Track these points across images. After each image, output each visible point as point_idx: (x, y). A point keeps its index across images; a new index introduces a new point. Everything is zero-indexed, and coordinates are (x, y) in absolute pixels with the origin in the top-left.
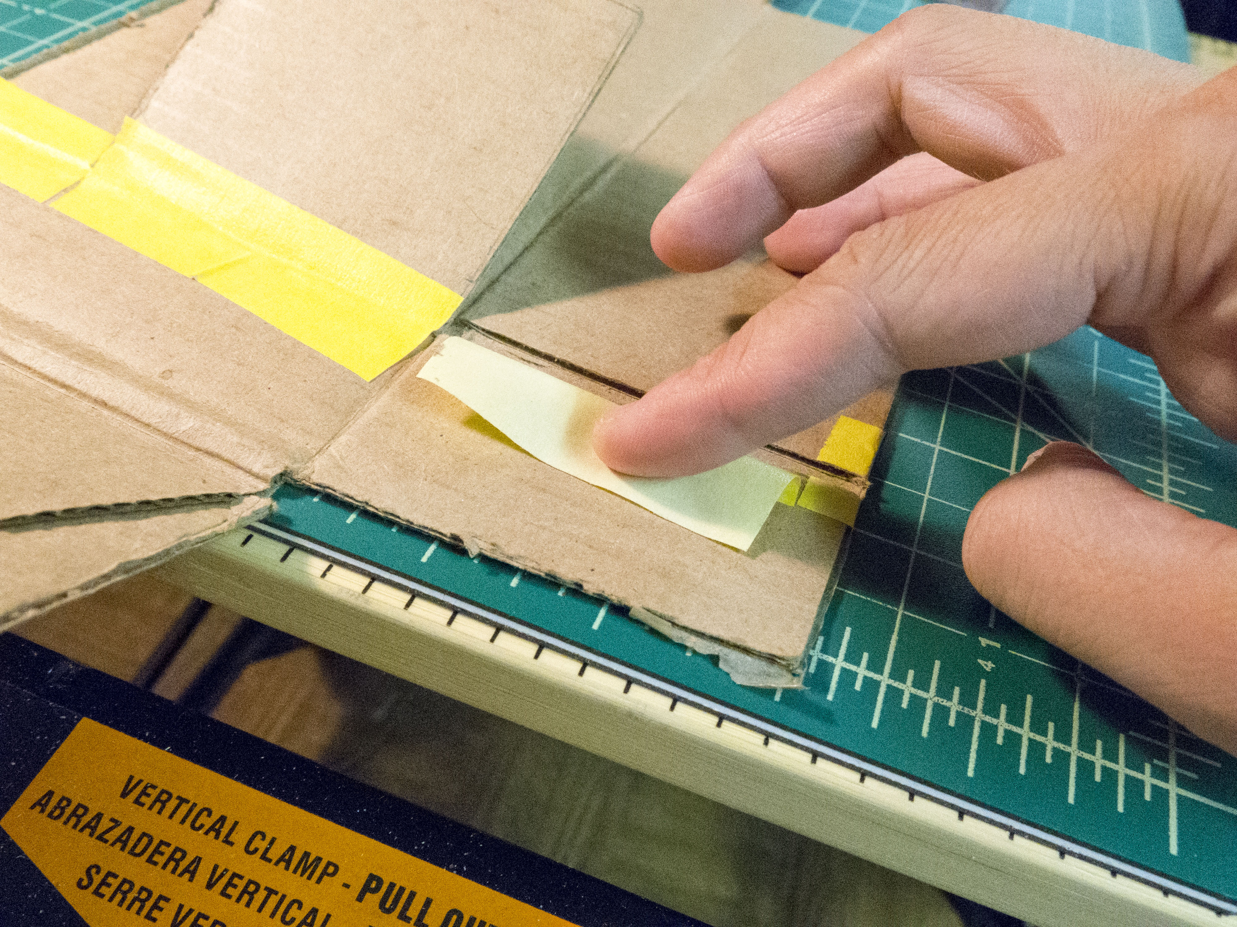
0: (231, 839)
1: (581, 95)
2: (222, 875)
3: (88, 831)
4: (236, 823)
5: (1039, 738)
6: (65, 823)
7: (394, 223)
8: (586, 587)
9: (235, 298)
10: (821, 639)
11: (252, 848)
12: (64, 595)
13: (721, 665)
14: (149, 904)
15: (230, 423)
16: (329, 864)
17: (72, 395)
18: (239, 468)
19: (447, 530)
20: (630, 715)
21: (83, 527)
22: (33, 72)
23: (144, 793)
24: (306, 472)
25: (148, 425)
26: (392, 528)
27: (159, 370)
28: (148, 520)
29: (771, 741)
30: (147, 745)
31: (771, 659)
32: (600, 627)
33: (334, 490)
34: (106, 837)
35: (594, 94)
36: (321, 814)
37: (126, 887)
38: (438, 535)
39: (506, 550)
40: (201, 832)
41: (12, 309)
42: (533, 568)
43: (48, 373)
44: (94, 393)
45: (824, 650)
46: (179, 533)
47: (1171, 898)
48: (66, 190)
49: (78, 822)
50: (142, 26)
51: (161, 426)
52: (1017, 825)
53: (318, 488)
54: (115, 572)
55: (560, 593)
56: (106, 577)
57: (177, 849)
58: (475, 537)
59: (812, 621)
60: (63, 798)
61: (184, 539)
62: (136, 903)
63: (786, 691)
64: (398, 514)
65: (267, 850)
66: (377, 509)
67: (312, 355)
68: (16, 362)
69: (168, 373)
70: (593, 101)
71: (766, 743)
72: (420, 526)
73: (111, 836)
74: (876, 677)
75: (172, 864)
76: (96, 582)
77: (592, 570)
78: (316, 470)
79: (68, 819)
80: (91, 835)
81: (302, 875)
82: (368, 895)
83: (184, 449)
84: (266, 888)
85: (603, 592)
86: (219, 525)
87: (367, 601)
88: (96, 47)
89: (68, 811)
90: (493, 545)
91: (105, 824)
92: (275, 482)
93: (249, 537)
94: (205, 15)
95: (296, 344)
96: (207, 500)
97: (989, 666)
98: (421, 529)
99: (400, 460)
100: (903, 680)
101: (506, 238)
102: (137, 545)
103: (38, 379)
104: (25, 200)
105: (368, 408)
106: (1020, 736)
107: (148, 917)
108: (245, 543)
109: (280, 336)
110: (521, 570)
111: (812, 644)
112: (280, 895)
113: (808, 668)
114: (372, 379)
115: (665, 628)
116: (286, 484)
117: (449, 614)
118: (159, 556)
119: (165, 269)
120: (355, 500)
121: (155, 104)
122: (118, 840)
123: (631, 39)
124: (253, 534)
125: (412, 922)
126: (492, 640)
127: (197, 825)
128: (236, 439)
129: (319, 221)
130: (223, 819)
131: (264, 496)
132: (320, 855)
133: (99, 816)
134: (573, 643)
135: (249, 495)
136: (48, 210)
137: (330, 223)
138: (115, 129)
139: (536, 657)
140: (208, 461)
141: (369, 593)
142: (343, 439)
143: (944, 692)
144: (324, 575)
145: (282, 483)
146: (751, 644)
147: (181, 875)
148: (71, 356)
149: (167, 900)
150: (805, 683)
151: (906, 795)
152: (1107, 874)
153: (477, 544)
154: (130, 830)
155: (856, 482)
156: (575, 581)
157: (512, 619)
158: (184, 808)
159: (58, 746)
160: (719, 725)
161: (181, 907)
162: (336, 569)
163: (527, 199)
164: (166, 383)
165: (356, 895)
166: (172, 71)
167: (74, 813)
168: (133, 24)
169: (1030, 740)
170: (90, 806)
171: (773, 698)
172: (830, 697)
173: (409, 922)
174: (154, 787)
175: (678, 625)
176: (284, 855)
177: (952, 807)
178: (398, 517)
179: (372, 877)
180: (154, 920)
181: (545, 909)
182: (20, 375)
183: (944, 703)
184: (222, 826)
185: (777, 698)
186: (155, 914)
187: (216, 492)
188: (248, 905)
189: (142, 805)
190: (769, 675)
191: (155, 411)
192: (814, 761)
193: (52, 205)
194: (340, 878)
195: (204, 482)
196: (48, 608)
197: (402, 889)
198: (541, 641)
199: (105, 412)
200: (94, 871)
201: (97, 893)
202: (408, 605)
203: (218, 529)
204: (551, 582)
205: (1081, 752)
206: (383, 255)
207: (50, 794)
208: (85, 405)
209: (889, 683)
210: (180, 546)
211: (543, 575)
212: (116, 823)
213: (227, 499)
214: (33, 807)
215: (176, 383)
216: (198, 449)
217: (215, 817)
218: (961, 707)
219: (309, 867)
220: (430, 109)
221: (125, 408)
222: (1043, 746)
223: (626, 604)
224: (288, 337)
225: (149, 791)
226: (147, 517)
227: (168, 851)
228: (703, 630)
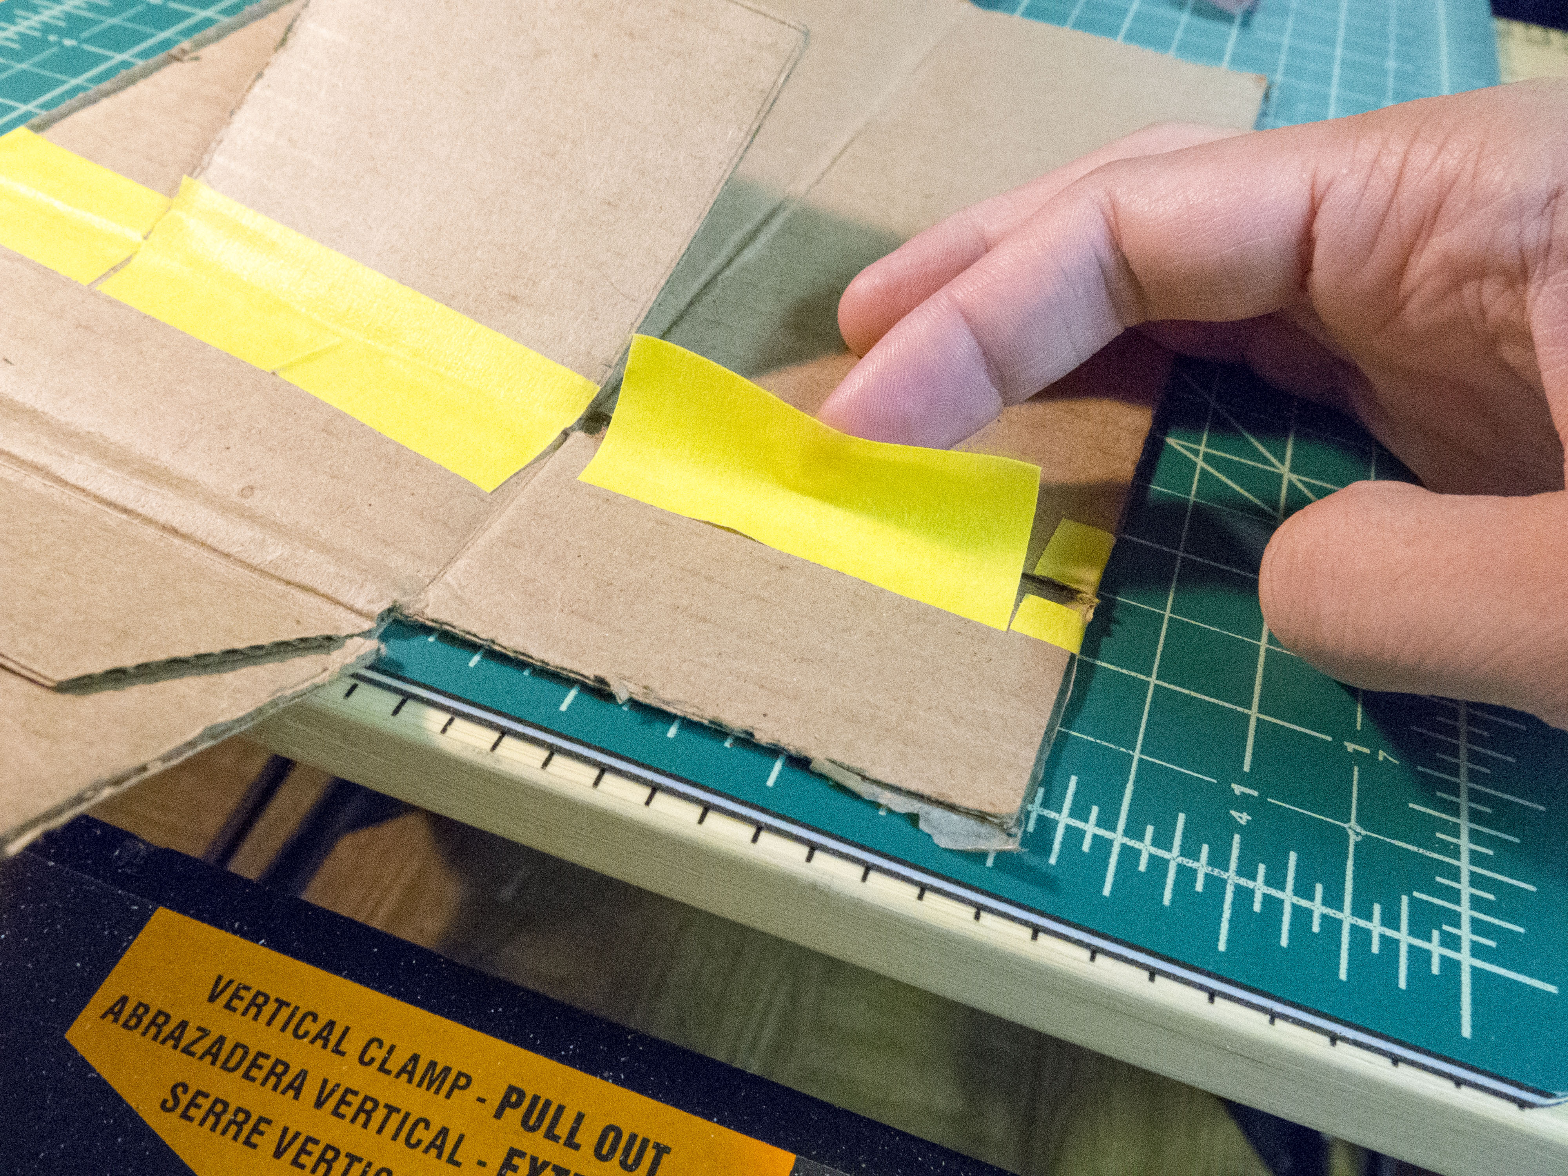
0: (342, 1048)
1: (735, 134)
2: (333, 1091)
3: (171, 1043)
4: (347, 1029)
5: (1304, 903)
6: (144, 1034)
7: (514, 298)
8: (758, 735)
9: (324, 396)
10: (1041, 791)
11: (367, 1059)
12: (144, 768)
13: (922, 825)
14: (247, 1129)
15: (325, 548)
16: (460, 1074)
17: (135, 522)
18: (338, 603)
19: (590, 671)
20: (814, 887)
21: (160, 685)
22: (66, 123)
23: (236, 996)
24: (419, 606)
25: (228, 556)
26: (524, 669)
27: (237, 487)
28: (234, 673)
29: (983, 914)
30: (237, 938)
31: (982, 817)
32: (776, 783)
33: (453, 627)
34: (193, 1049)
35: (752, 133)
36: (448, 1016)
37: (219, 1108)
38: (578, 677)
39: (661, 692)
40: (305, 1040)
41: (59, 417)
42: (694, 714)
43: (105, 496)
44: (162, 519)
45: (1045, 804)
46: (272, 687)
47: (1464, 1089)
48: (115, 269)
49: (159, 1033)
50: (197, 59)
51: (243, 556)
52: (1278, 1007)
53: (434, 625)
54: (201, 738)
55: (727, 744)
56: (191, 744)
57: (278, 1062)
58: (624, 678)
59: (1030, 771)
60: (140, 1004)
61: (279, 694)
62: (233, 1126)
63: (1001, 855)
64: (530, 654)
65: (385, 1061)
66: (505, 648)
67: (419, 463)
68: (67, 484)
69: (249, 490)
70: (751, 142)
71: (977, 917)
72: (557, 667)
73: (199, 1048)
74: (1108, 834)
75: (273, 1080)
76: (178, 752)
77: (765, 715)
78: (431, 602)
79: (147, 1029)
80: (175, 1047)
81: (428, 1089)
82: (508, 1111)
83: (273, 583)
84: (387, 1106)
85: (779, 741)
86: (319, 675)
87: (497, 761)
88: (143, 87)
89: (146, 1021)
90: (646, 688)
91: (190, 1034)
92: (383, 620)
93: (354, 687)
94: (276, 50)
95: (400, 448)
96: (301, 646)
97: (1243, 818)
98: (558, 670)
99: (530, 587)
100: (1141, 838)
101: (649, 313)
102: (224, 705)
103: (94, 504)
104: (67, 283)
105: (490, 526)
106: (1281, 902)
107: (247, 1142)
108: (349, 693)
109: (381, 440)
110: (680, 717)
111: (1029, 798)
112: (402, 1114)
113: (1026, 826)
114: (492, 489)
115: (853, 783)
116: (396, 621)
117: (595, 772)
118: (251, 716)
119: (239, 362)
120: (478, 638)
121: (219, 159)
122: (208, 1052)
123: (796, 63)
124: (358, 682)
125: (562, 1141)
126: (647, 803)
127: (301, 1032)
128: (332, 569)
129: (424, 298)
130: (331, 1024)
131: (370, 637)
132: (448, 1064)
133: (183, 1025)
134: (743, 803)
135: (351, 636)
136: (95, 295)
137: (437, 300)
138: (172, 191)
139: (701, 821)
140: (301, 596)
141: (499, 750)
142: (461, 564)
143: (1190, 851)
144: (444, 730)
145: (390, 620)
146: (957, 801)
147: (284, 1092)
148: (132, 473)
149: (269, 1122)
150: (1023, 844)
151: (1146, 975)
152: (1387, 1062)
153: (626, 686)
154: (221, 1040)
155: (1081, 599)
156: (745, 728)
157: (671, 776)
158: (285, 1013)
159: (130, 943)
160: (920, 897)
161: (285, 1130)
162: (458, 722)
163: (674, 264)
164: (247, 502)
165: (494, 1112)
166: (240, 119)
167: (153, 1022)
168: (186, 58)
169: (1294, 906)
170: (171, 1013)
171: (984, 864)
172: (1053, 860)
173: (557, 1142)
174: (247, 988)
175: (868, 779)
176: (405, 1066)
177: (1201, 987)
178: (531, 657)
179: (512, 1089)
180: (255, 1146)
181: (721, 1122)
182: (74, 500)
183: (1190, 865)
184: (330, 1033)
185: (990, 862)
186: (255, 1139)
187: (313, 635)
188: (365, 1125)
189: (234, 1010)
190: (979, 836)
191: (235, 538)
192: (1035, 937)
193: (99, 288)
194: (475, 1090)
195: (298, 622)
196: (126, 785)
197: (548, 1103)
198: (706, 801)
199: (177, 541)
200: (180, 1090)
201: (185, 1116)
202: (546, 764)
203: (318, 680)
204: (716, 730)
205: (1355, 918)
206: (501, 337)
207: (124, 1000)
208: (151, 532)
209: (1124, 842)
210: (274, 704)
211: (706, 722)
212: (204, 1032)
213: (325, 643)
214: (103, 1016)
215: (256, 502)
216: (288, 583)
217: (322, 1022)
218: (1210, 868)
219: (437, 1079)
220: (553, 156)
221: (200, 535)
222: (1309, 913)
223: (806, 754)
224: (390, 441)
225: (243, 993)
226: (233, 669)
227: (267, 1064)
228: (898, 784)
